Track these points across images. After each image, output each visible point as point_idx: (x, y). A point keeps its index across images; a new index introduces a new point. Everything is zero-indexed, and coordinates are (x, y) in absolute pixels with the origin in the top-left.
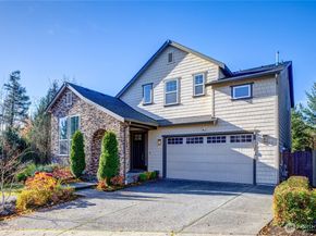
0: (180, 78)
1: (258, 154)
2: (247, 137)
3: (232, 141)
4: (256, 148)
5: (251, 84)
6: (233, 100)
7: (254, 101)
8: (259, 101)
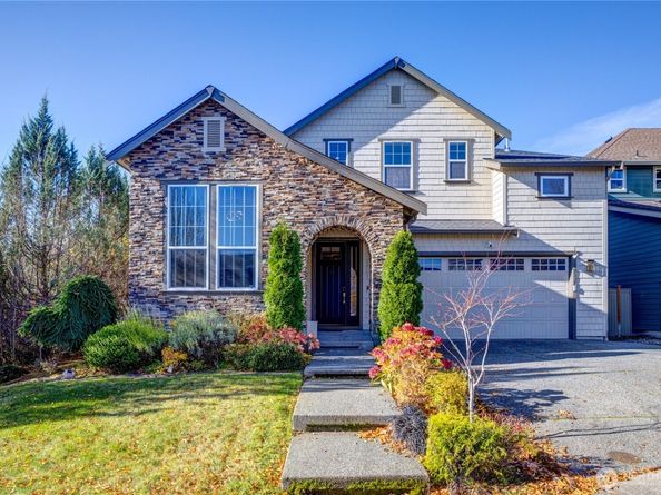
0: (417, 141)
1: (579, 291)
2: (560, 263)
3: (534, 268)
4: (576, 282)
5: (570, 175)
6: (540, 198)
7: (574, 204)
8: (581, 204)
